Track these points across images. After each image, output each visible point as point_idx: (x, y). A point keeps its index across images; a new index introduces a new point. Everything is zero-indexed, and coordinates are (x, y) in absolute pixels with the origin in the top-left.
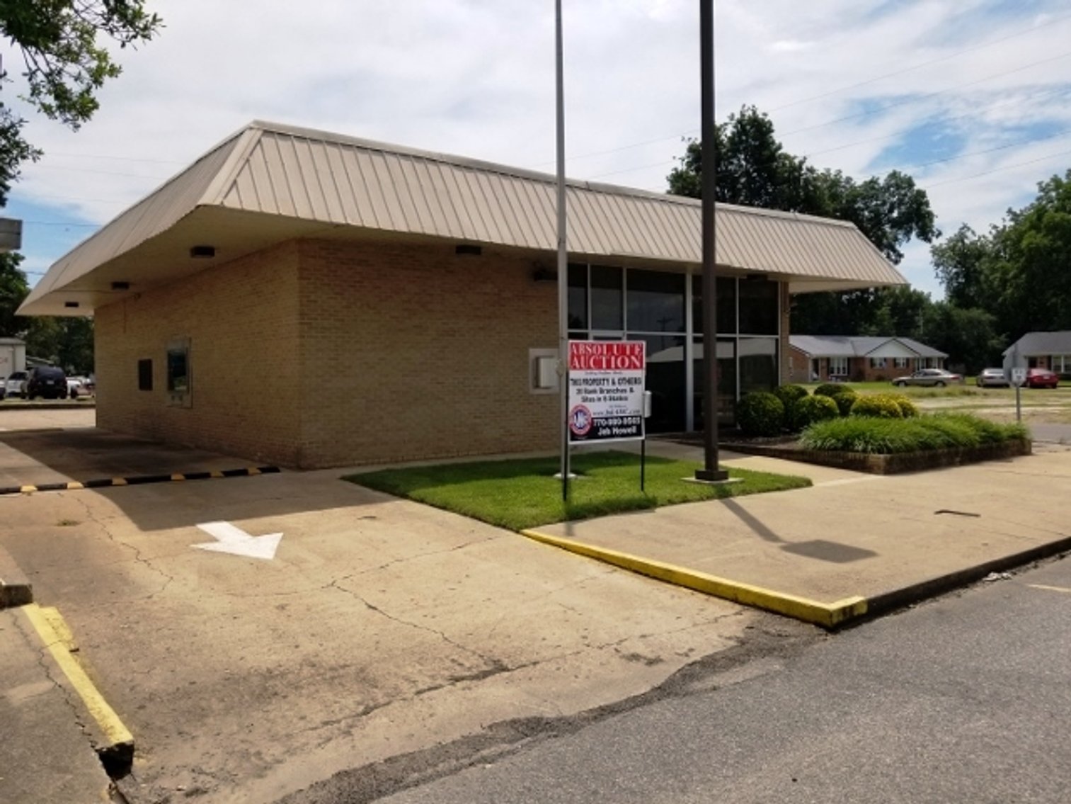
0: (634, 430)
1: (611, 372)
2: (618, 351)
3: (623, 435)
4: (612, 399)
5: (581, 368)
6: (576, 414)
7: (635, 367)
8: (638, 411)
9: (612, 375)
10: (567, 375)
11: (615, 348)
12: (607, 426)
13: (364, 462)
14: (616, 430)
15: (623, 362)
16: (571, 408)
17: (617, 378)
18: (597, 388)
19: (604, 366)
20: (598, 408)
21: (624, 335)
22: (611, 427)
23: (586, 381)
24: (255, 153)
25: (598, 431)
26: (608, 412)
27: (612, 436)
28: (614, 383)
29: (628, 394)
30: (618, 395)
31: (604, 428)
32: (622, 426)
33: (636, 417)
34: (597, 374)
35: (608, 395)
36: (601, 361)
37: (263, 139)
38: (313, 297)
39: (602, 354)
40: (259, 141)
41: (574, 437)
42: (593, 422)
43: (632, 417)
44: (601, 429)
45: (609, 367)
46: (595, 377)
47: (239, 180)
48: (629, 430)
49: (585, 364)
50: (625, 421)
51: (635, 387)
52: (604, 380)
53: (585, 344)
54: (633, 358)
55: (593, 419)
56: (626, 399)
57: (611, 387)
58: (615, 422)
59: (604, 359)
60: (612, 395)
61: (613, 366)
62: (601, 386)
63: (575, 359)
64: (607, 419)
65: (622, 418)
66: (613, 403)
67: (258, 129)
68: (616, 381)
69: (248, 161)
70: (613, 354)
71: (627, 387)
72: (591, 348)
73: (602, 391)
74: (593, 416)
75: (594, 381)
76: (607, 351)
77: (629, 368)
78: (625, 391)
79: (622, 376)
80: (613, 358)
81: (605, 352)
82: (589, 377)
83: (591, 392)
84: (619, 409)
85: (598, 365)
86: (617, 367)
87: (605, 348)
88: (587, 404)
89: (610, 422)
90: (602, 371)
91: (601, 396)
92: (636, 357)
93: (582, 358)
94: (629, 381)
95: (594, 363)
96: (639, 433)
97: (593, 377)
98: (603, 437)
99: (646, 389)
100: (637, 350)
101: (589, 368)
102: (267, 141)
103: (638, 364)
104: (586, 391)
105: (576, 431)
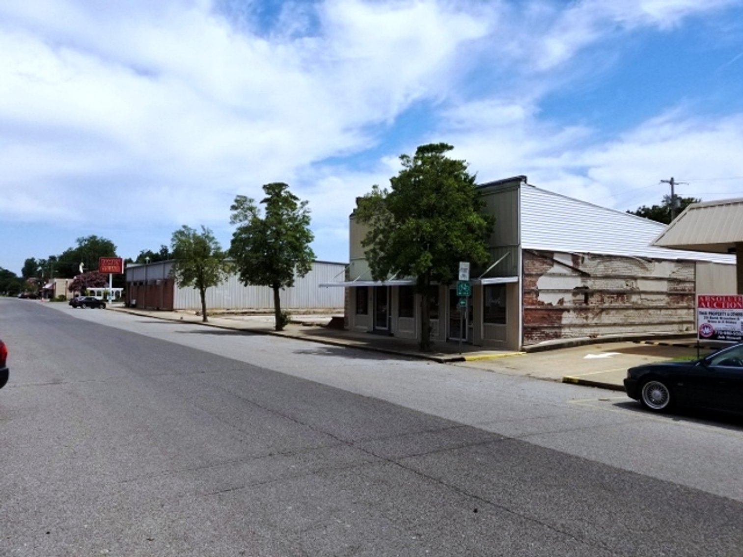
5: (707, 307)
6: (704, 327)
7: (739, 307)
26: (724, 328)
28: (728, 315)
29: (737, 321)
30: (730, 321)
42: (714, 332)
44: (719, 336)
51: (740, 317)
52: (723, 313)
53: (710, 297)
59: (723, 303)
62: (721, 316)
65: (732, 332)
66: (728, 324)
70: (728, 301)
75: (716, 314)
77: (736, 308)
78: (735, 319)
82: (713, 311)
84: (731, 327)
88: (712, 324)
91: (721, 320)
92: (740, 303)
93: (708, 303)
104: (711, 318)
105: (703, 335)
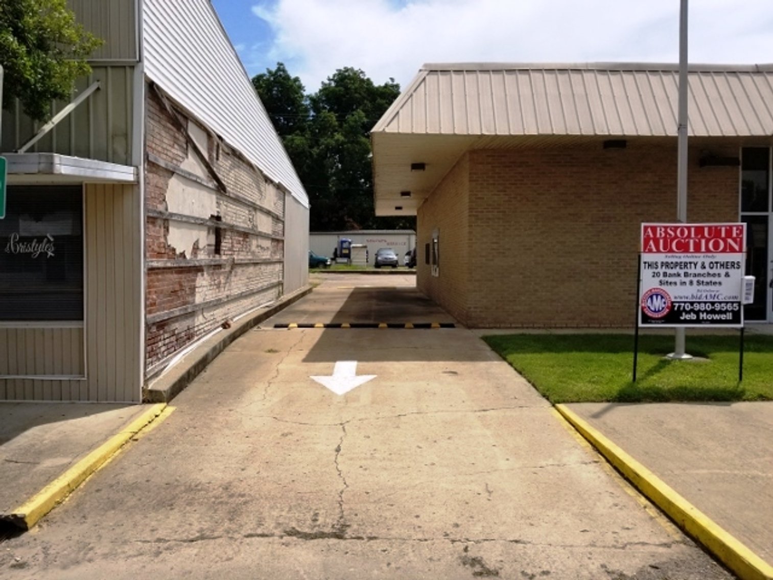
0: (729, 316)
1: (702, 255)
2: (710, 234)
3: (713, 321)
4: (699, 283)
5: (658, 251)
6: (651, 297)
7: (733, 250)
8: (736, 297)
9: (700, 258)
10: (639, 257)
11: (706, 230)
12: (692, 311)
14: (703, 316)
15: (716, 246)
16: (643, 291)
17: (707, 261)
18: (682, 272)
19: (692, 249)
20: (680, 292)
22: (697, 313)
23: (666, 265)
24: (418, 89)
25: (682, 316)
26: (693, 296)
27: (698, 321)
28: (703, 267)
29: (722, 279)
30: (707, 279)
31: (688, 312)
32: (713, 312)
33: (733, 303)
34: (683, 258)
35: (695, 280)
36: (688, 242)
37: (427, 78)
39: (689, 236)
40: (424, 79)
41: (646, 319)
42: (673, 307)
43: (727, 303)
44: (684, 314)
45: (697, 249)
46: (679, 260)
47: (401, 112)
48: (723, 317)
49: (665, 248)
50: (718, 307)
51: (731, 271)
52: (690, 263)
53: (666, 228)
54: (730, 241)
55: (672, 303)
56: (720, 284)
57: (699, 270)
58: (702, 307)
59: (692, 242)
60: (701, 279)
61: (703, 249)
62: (686, 270)
63: (651, 243)
64: (692, 303)
65: (713, 303)
66: (701, 287)
67: (425, 70)
68: (707, 265)
69: (411, 95)
70: (703, 237)
71: (723, 271)
72: (675, 232)
73: (686, 275)
74: (673, 300)
75: (676, 264)
76: (696, 234)
77: (724, 251)
78: (719, 275)
79: (714, 260)
80: (703, 242)
81: (693, 235)
82: (670, 260)
83: (671, 275)
84: (709, 294)
85: (683, 247)
86: (708, 250)
87: (693, 230)
88: (666, 288)
89: (697, 307)
90: (689, 255)
91: (687, 280)
92: (735, 240)
93: (661, 242)
94: (724, 265)
95: (677, 248)
96: (736, 320)
97: (674, 260)
98: (685, 321)
99: (747, 273)
100: (735, 233)
101: (671, 251)
102: (431, 79)
103: (736, 247)
104: (665, 274)
105: (650, 314)
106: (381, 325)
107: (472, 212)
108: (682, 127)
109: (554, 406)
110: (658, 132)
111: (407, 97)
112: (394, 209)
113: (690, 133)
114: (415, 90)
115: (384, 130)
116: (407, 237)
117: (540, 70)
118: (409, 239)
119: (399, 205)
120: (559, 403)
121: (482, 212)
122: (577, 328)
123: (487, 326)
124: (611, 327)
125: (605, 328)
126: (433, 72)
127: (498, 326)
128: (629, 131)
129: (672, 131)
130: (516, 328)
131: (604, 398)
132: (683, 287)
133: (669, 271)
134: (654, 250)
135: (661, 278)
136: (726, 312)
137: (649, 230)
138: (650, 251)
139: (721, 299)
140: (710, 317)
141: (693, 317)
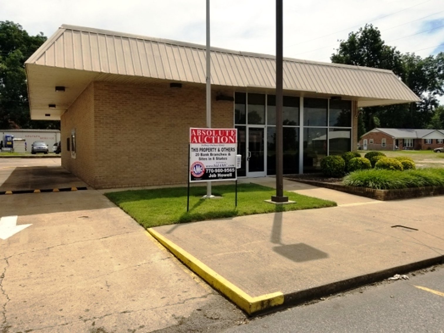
0: (231, 175)
1: (218, 144)
2: (222, 134)
3: (224, 178)
4: (217, 159)
5: (198, 142)
6: (195, 166)
7: (231, 142)
8: (233, 165)
9: (218, 146)
10: (189, 145)
11: (220, 132)
12: (214, 173)
13: (127, 186)
14: (219, 175)
15: (224, 140)
16: (192, 163)
17: (221, 148)
18: (209, 153)
19: (213, 141)
20: (209, 163)
21: (265, 127)
22: (217, 174)
23: (202, 149)
24: (59, 39)
25: (209, 175)
26: (215, 166)
27: (217, 178)
28: (219, 150)
29: (227, 156)
30: (221, 157)
31: (212, 174)
32: (223, 173)
33: (232, 168)
34: (209, 146)
35: (215, 157)
36: (212, 138)
38: (101, 109)
39: (212, 135)
40: (63, 34)
41: (193, 178)
42: (205, 171)
43: (230, 168)
44: (211, 175)
45: (216, 141)
46: (208, 147)
47: (46, 52)
48: (228, 175)
49: (201, 141)
50: (225, 171)
51: (231, 153)
52: (213, 148)
53: (201, 130)
54: (230, 137)
55: (205, 169)
56: (226, 159)
57: (217, 152)
58: (219, 171)
59: (213, 138)
60: (218, 156)
61: (219, 142)
62: (211, 152)
63: (195, 138)
64: (214, 169)
65: (223, 169)
66: (218, 161)
68: (220, 150)
69: (54, 43)
70: (218, 135)
71: (227, 153)
72: (206, 132)
73: (211, 155)
74: (206, 167)
75: (207, 149)
76: (216, 134)
77: (228, 142)
78: (225, 155)
79: (223, 147)
80: (219, 137)
81: (214, 134)
82: (204, 147)
83: (205, 155)
84: (221, 164)
85: (210, 141)
86: (221, 142)
87: (214, 132)
88: (203, 162)
89: (216, 171)
90: (212, 144)
91: (212, 157)
92: (232, 137)
93: (199, 137)
94: (228, 149)
95: (207, 141)
96: (233, 177)
97: (206, 147)
98: (212, 178)
99: (238, 154)
100: (232, 133)
101: (204, 142)
102: (67, 34)
103: (233, 141)
104: (202, 154)
105: (195, 175)
106: (36, 191)
107: (97, 119)
108: (208, 78)
109: (146, 229)
110: (197, 81)
111: (51, 44)
112: (45, 115)
113: (212, 83)
114: (57, 40)
115: (35, 62)
116: (55, 134)
117: (135, 39)
118: (56, 135)
119: (48, 113)
120: (149, 227)
121: (103, 119)
122: (159, 185)
123: (108, 187)
124: (176, 184)
125: (173, 184)
126: (69, 29)
127: (114, 186)
128: (183, 79)
129: (204, 81)
130: (125, 187)
131: (173, 222)
132: (210, 161)
133: (204, 153)
134: (196, 142)
135: (200, 156)
136: (229, 173)
137: (194, 131)
138: (194, 142)
139: (227, 166)
140: (222, 175)
141: (215, 176)
